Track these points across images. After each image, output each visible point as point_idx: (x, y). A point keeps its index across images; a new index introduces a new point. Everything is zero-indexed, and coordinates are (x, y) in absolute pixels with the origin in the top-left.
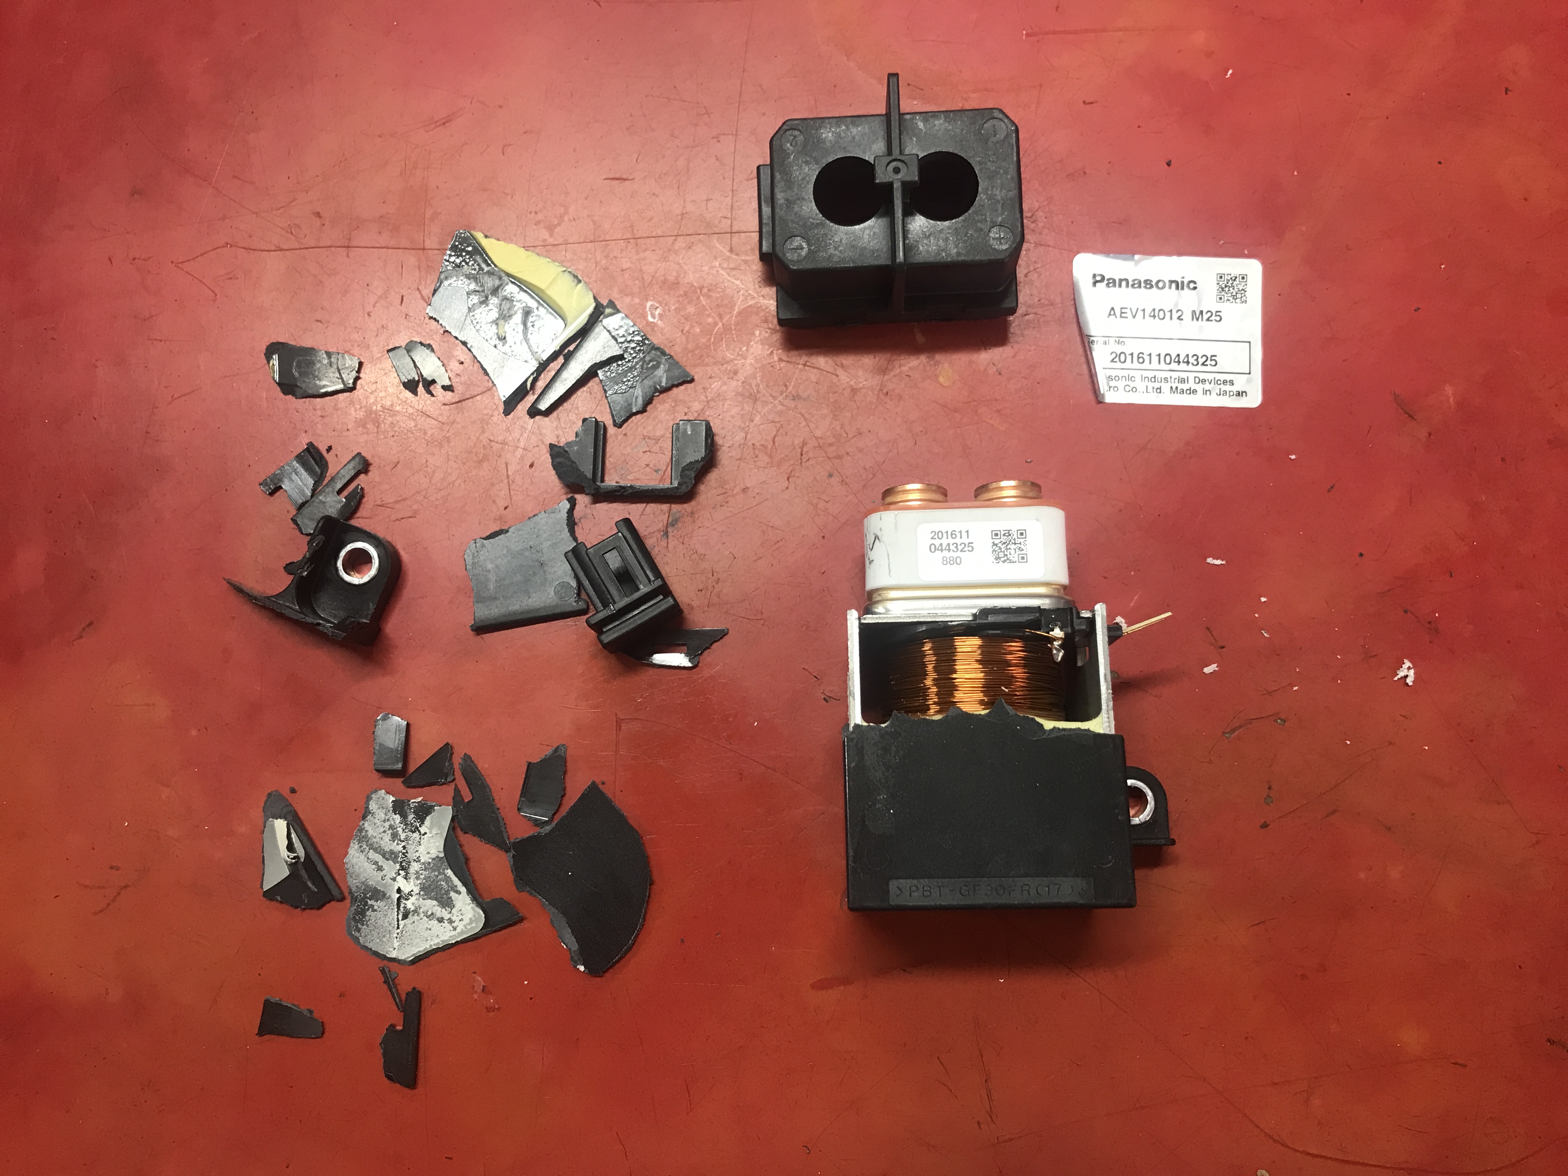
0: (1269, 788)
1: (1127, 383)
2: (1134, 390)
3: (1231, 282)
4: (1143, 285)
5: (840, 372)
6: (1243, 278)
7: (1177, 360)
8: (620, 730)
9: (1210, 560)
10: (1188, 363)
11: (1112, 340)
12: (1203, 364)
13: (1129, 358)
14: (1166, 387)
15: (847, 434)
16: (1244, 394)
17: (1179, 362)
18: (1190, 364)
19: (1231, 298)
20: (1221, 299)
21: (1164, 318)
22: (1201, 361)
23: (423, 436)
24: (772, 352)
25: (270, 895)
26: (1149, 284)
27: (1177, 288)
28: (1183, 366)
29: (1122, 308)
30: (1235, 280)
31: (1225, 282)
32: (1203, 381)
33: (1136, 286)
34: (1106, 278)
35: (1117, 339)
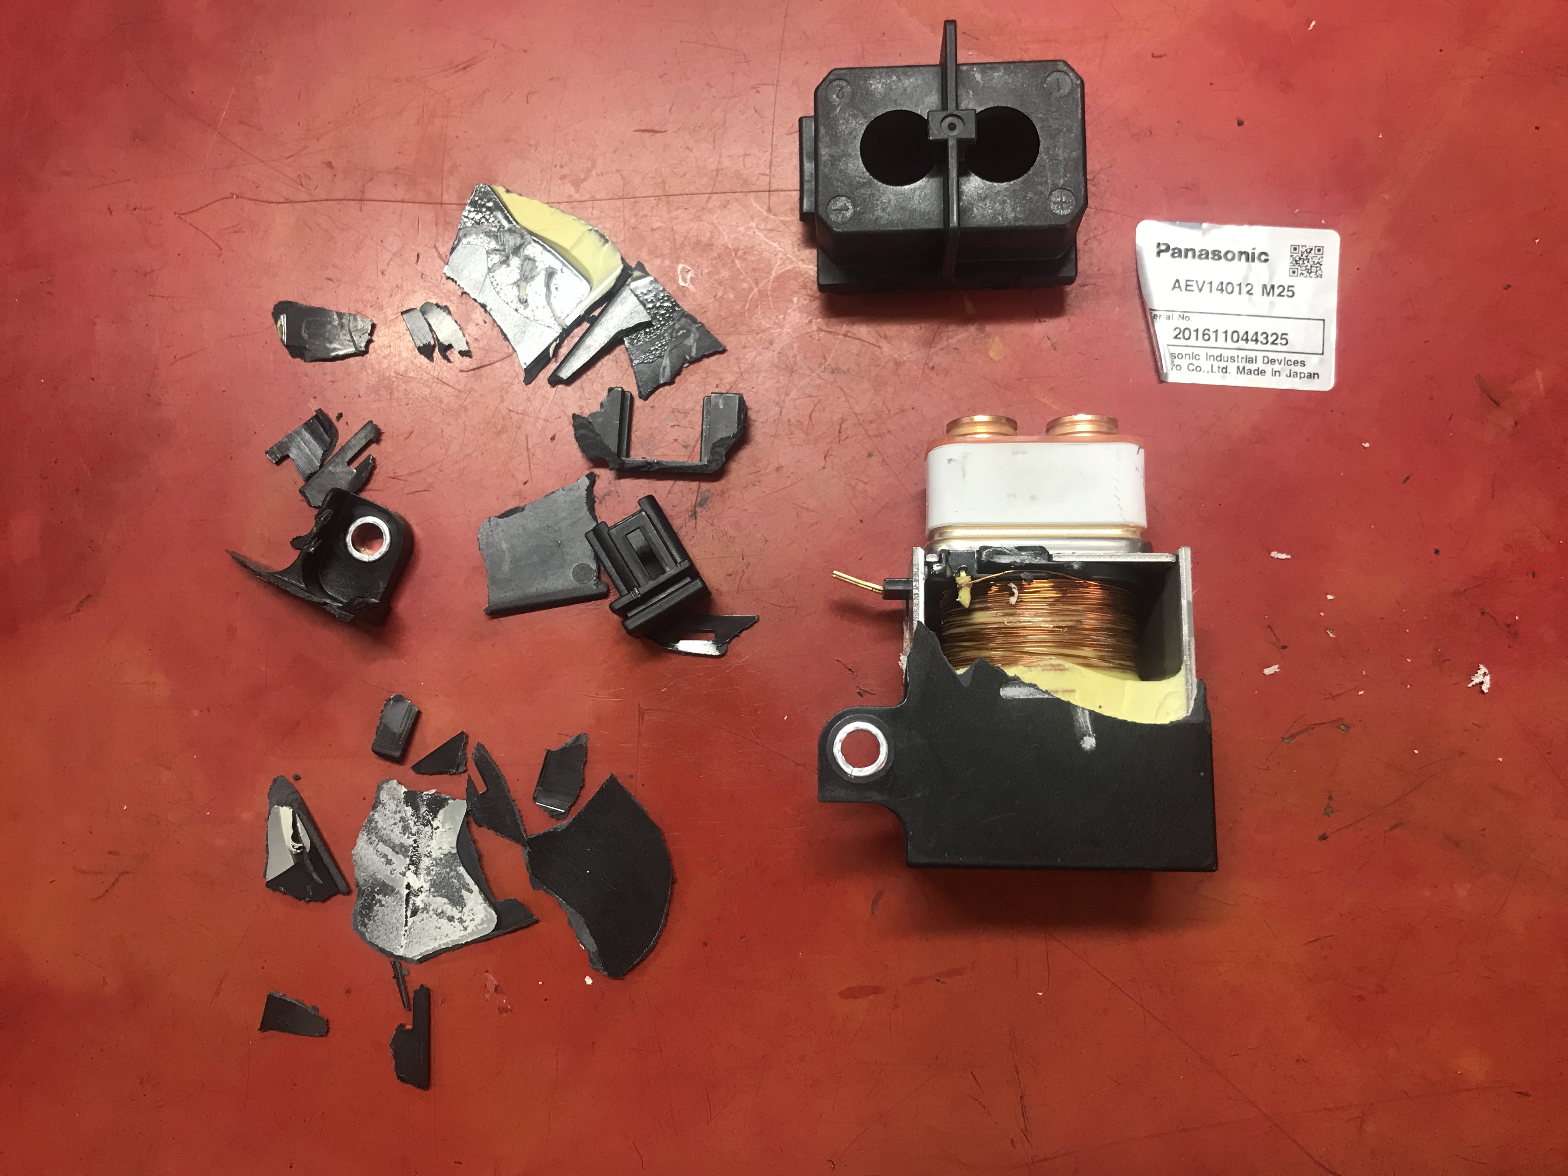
0: (1330, 798)
1: (1191, 361)
2: (1199, 369)
3: (1305, 254)
4: (1210, 255)
5: (883, 343)
6: (1319, 250)
7: (1244, 338)
8: (643, 719)
9: (1274, 554)
10: (1257, 341)
11: (1176, 315)
12: (1273, 343)
13: (1194, 334)
14: (1232, 367)
15: (889, 410)
16: (1316, 376)
17: (1247, 340)
18: (1259, 343)
19: (1305, 272)
20: (1294, 272)
21: (1232, 292)
22: (1271, 339)
23: (439, 405)
24: (810, 321)
25: (273, 884)
26: (1217, 255)
27: (1247, 260)
28: (1251, 345)
29: (1187, 281)
30: (1310, 252)
31: (1300, 255)
32: (1273, 361)
33: (1203, 256)
34: (1171, 248)
35: (1181, 314)
